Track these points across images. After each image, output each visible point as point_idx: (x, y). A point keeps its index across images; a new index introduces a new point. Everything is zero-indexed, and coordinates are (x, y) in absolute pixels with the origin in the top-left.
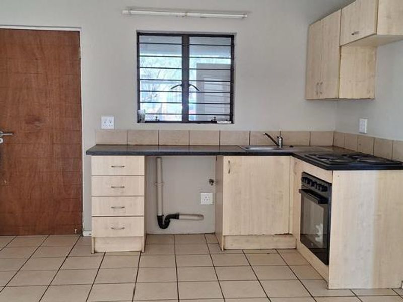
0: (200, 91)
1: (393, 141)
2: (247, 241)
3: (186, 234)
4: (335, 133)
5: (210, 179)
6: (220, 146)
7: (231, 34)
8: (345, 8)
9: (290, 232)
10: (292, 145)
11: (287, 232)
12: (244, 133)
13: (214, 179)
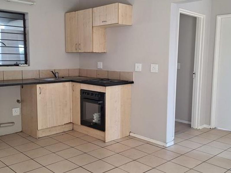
0: (7, 46)
1: (120, 72)
2: (50, 131)
3: (4, 135)
4: (80, 69)
5: (18, 100)
6: (22, 79)
7: (23, 13)
8: (95, 8)
9: (71, 122)
10: (63, 76)
11: (70, 122)
12: (36, 71)
13: (20, 99)
